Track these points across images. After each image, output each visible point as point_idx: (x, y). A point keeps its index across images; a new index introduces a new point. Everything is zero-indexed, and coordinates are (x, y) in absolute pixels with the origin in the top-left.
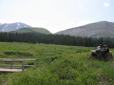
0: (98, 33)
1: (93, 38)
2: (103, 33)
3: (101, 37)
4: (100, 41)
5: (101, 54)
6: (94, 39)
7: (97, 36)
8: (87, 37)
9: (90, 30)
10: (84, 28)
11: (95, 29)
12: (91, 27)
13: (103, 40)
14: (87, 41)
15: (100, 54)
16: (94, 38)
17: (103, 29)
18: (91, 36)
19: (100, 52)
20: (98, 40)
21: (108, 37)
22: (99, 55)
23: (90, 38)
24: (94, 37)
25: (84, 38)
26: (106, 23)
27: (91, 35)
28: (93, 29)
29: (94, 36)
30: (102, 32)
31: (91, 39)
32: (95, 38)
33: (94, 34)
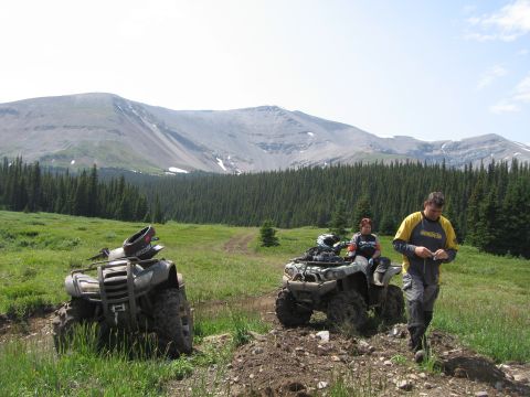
0: (76, 145)
1: (51, 168)
2: (101, 147)
3: (91, 167)
4: (84, 184)
5: (133, 303)
6: (54, 172)
7: (72, 158)
8: (19, 161)
9: (36, 128)
10: (7, 115)
11: (65, 127)
12: (42, 116)
13: (100, 180)
14: (20, 182)
15: (127, 302)
16: (58, 169)
17: (100, 130)
18: (43, 159)
19: (125, 288)
20: (73, 181)
21: (120, 165)
22: (120, 313)
23: (38, 169)
24: (54, 163)
25: (6, 163)
26: (115, 105)
27: (42, 154)
28: (53, 127)
29: (57, 157)
30: (96, 144)
31: (42, 172)
32: (62, 169)
33: (57, 150)
